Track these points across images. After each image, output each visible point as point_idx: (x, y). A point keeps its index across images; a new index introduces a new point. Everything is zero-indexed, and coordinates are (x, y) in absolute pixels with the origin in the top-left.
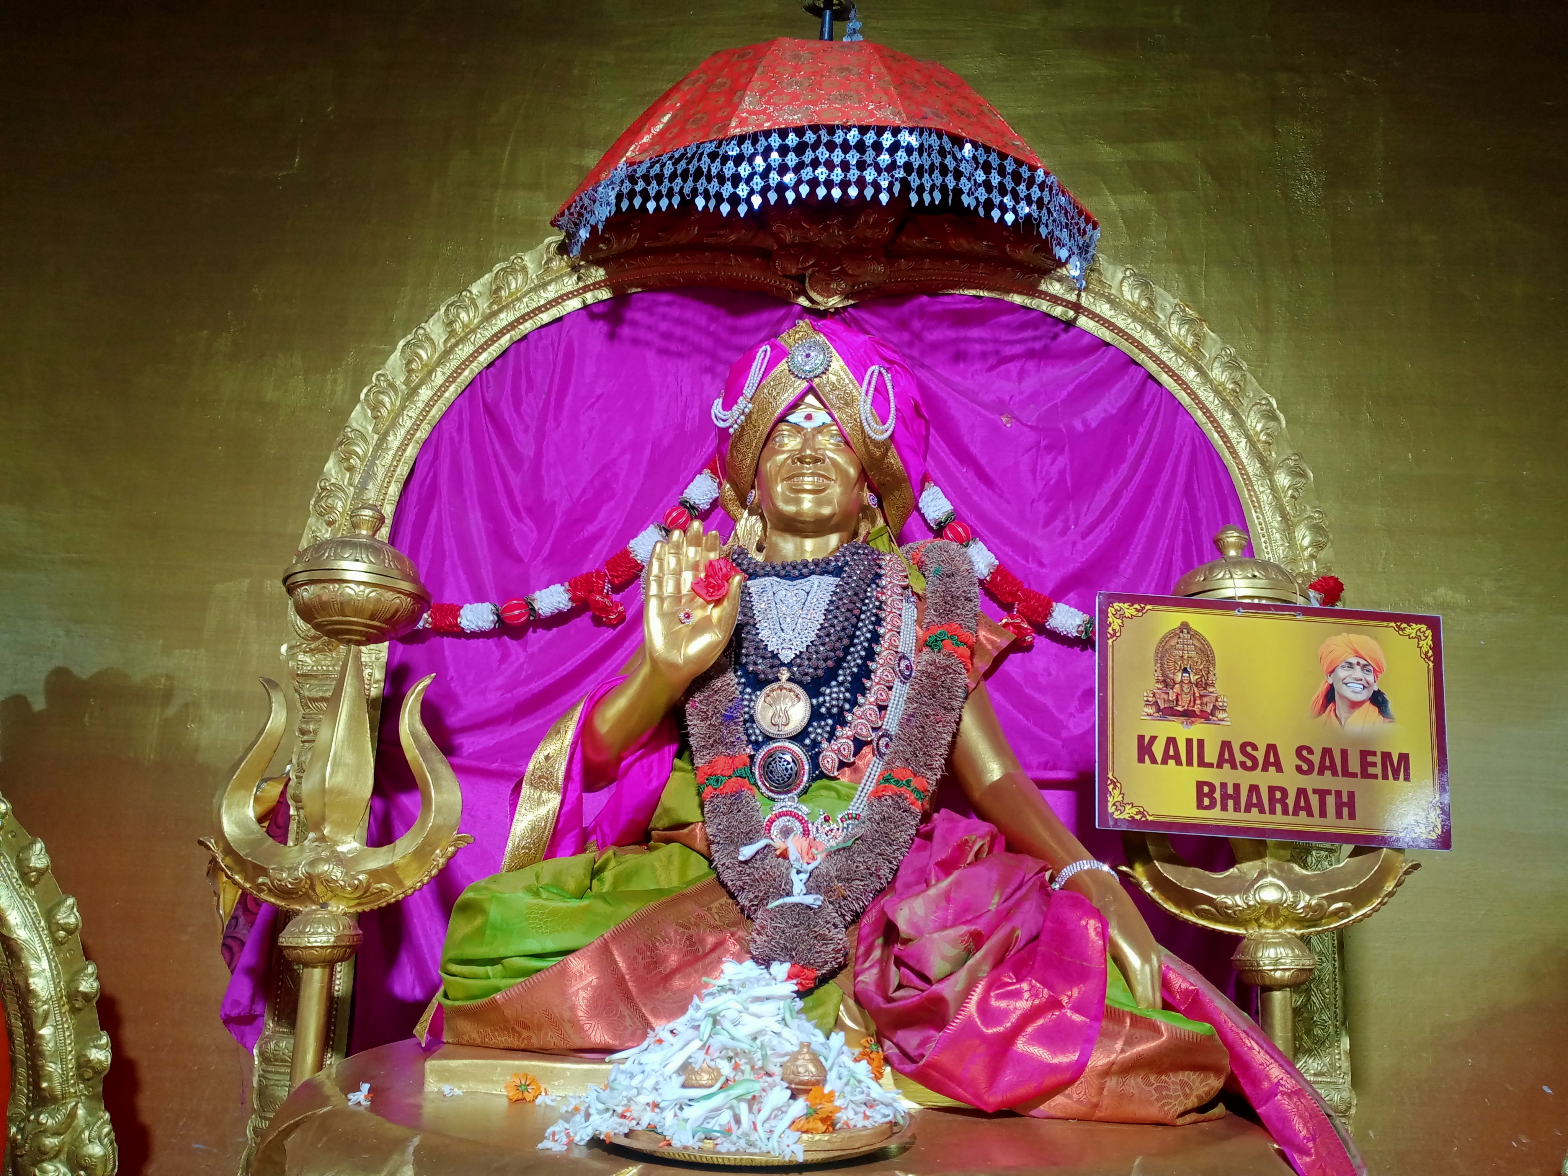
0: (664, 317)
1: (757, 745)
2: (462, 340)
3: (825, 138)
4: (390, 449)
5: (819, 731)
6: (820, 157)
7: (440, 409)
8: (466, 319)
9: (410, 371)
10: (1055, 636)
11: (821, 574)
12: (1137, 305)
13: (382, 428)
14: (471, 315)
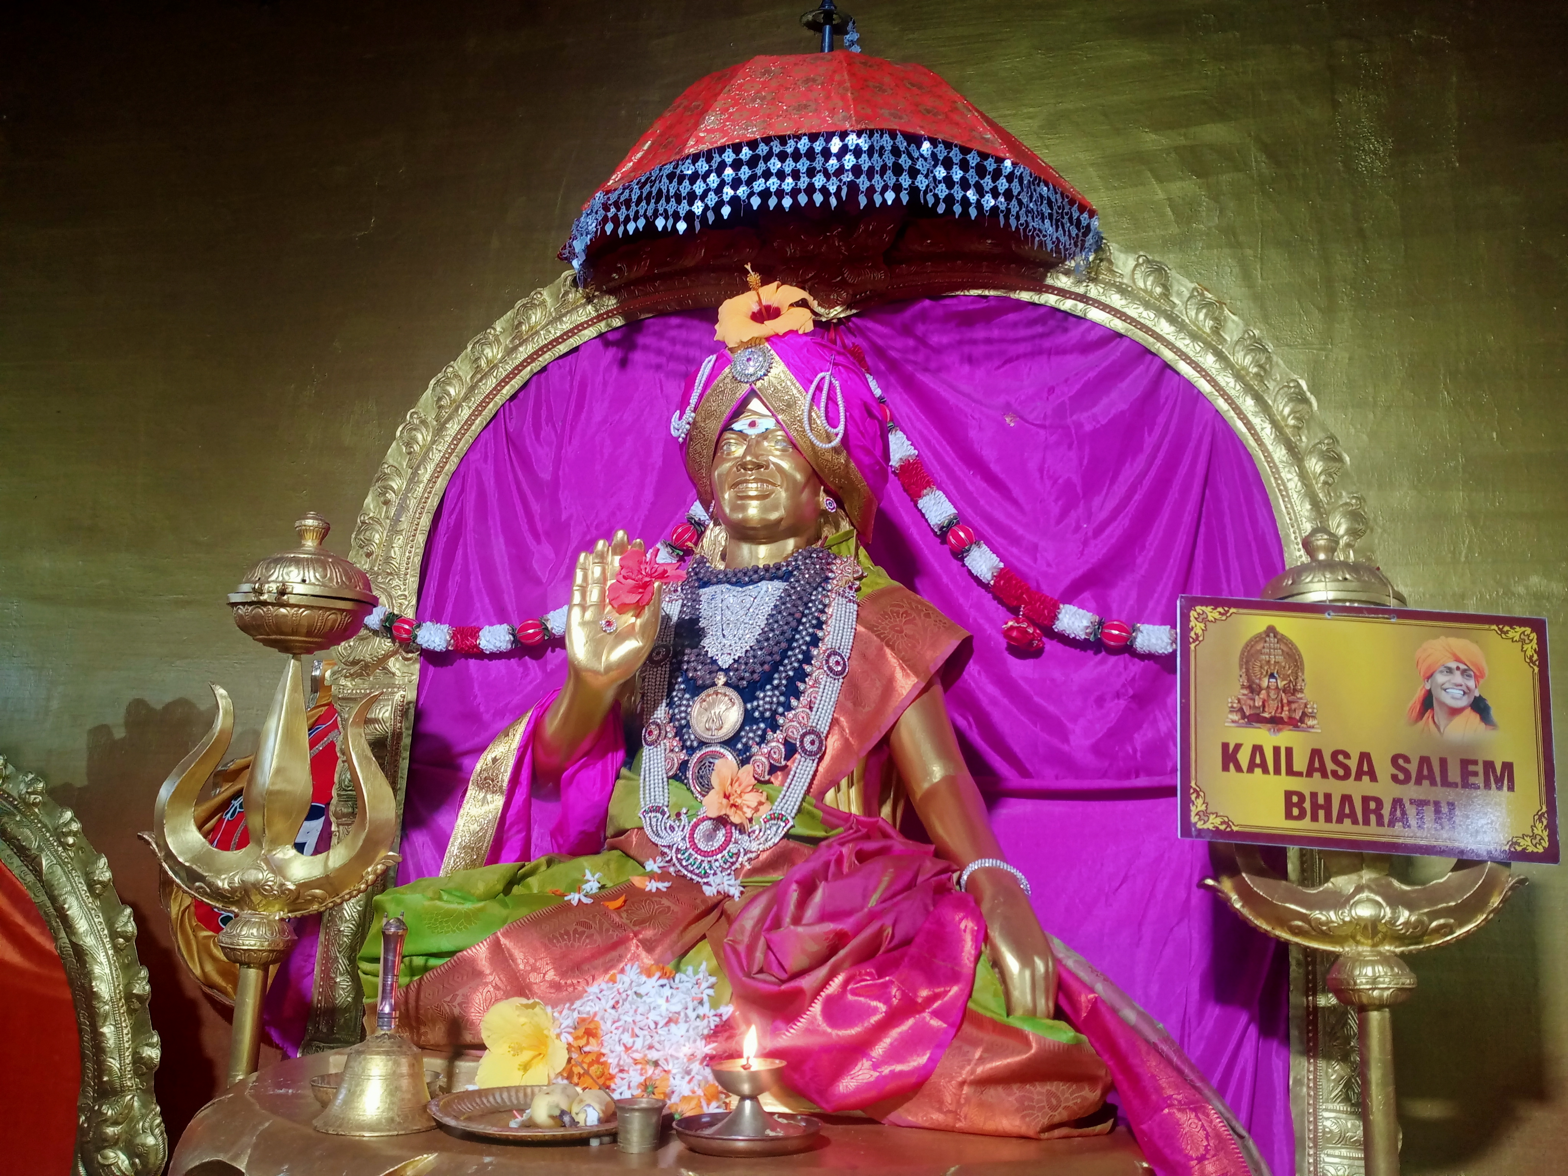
0: (673, 341)
1: (691, 750)
2: (485, 376)
3: (777, 149)
4: (422, 482)
5: (751, 735)
6: (772, 168)
7: (467, 442)
8: (490, 355)
9: (440, 407)
10: (1064, 639)
11: (771, 579)
12: (1151, 293)
13: (416, 463)
14: (495, 351)
